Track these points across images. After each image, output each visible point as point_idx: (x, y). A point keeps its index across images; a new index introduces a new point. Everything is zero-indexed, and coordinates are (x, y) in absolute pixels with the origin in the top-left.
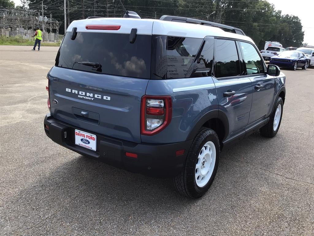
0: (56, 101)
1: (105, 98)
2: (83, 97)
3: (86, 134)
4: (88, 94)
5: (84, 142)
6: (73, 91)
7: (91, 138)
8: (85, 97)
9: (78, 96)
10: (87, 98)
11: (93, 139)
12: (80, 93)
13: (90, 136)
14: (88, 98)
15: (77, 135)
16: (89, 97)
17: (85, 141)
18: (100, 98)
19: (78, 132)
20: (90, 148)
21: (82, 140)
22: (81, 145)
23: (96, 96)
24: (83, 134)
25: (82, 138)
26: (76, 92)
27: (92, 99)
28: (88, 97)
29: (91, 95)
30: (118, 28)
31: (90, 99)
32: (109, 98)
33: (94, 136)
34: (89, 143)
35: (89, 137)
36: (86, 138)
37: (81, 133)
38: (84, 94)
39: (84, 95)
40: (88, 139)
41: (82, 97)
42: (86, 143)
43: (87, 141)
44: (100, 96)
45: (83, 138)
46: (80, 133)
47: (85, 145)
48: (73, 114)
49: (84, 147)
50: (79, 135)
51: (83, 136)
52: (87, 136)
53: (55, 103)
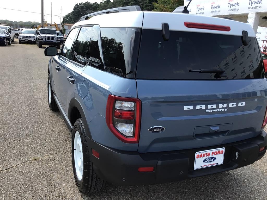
0: (160, 128)
1: (240, 104)
2: (214, 110)
3: (210, 151)
4: (220, 106)
5: (207, 162)
6: (198, 107)
7: (219, 153)
8: (216, 110)
9: (206, 111)
10: (219, 110)
12: (209, 107)
13: (217, 151)
14: (220, 110)
15: (197, 158)
16: (223, 108)
17: (210, 159)
18: (235, 106)
19: (200, 154)
20: (215, 165)
23: (230, 105)
24: (207, 152)
25: (205, 158)
26: (203, 107)
27: (226, 110)
29: (225, 105)
30: (227, 29)
31: (223, 110)
32: (244, 104)
33: (223, 149)
34: (215, 159)
35: (216, 153)
36: (211, 156)
37: (204, 153)
38: (215, 106)
40: (214, 156)
41: (211, 111)
42: (211, 161)
43: (212, 158)
44: (235, 104)
45: (208, 157)
46: (202, 154)
47: (208, 165)
48: (194, 135)
49: (208, 166)
50: (201, 156)
51: (207, 155)
52: (213, 152)
53: (158, 131)
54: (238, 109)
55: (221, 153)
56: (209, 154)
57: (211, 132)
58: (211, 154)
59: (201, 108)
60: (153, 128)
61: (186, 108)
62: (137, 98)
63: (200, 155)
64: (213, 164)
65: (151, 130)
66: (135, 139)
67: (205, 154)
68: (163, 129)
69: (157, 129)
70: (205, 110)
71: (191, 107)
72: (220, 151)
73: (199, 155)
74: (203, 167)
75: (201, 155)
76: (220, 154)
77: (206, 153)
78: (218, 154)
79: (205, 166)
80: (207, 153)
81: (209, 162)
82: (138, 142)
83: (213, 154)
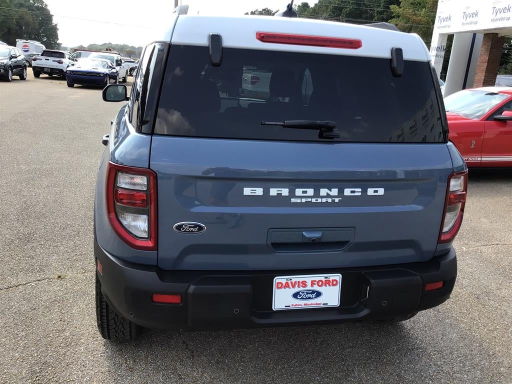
0: (196, 226)
1: (370, 192)
2: (310, 200)
3: (308, 279)
4: (323, 192)
5: (302, 298)
6: (273, 192)
7: (327, 283)
8: (314, 200)
9: (292, 199)
10: (320, 200)
11: (334, 283)
12: (299, 192)
13: (324, 280)
14: (324, 200)
15: (278, 288)
16: (328, 196)
17: (307, 293)
18: (360, 194)
19: (283, 282)
20: (322, 306)
21: (295, 295)
22: (292, 308)
23: (347, 192)
25: (297, 289)
26: (285, 192)
27: (337, 200)
28: (322, 197)
29: (335, 192)
30: (356, 44)
31: (330, 200)
32: (381, 191)
33: (338, 277)
34: (319, 294)
35: (320, 283)
36: (309, 287)
37: (293, 280)
38: (311, 192)
39: (312, 194)
40: (316, 288)
41: (304, 200)
42: (310, 298)
43: (313, 292)
44: (360, 190)
45: (302, 289)
46: (289, 282)
47: (305, 305)
48: (269, 243)
49: (304, 307)
50: (287, 286)
51: (301, 285)
52: (315, 281)
53: (192, 231)
54: (365, 200)
55: (333, 285)
56: (304, 284)
57: (306, 241)
58: (309, 284)
59: (279, 195)
60: (181, 225)
61: (247, 191)
62: (149, 168)
63: (284, 284)
64: (317, 304)
65: (179, 228)
66: (150, 244)
67: (295, 282)
68: (201, 228)
69: (190, 227)
70: (288, 198)
71: (259, 191)
72: (331, 280)
73: (281, 283)
74: (293, 307)
75: (287, 283)
76: (329, 285)
77: (297, 280)
78: (325, 286)
79: (296, 305)
80: (301, 281)
81: (306, 298)
82: (156, 248)
83: (315, 284)
